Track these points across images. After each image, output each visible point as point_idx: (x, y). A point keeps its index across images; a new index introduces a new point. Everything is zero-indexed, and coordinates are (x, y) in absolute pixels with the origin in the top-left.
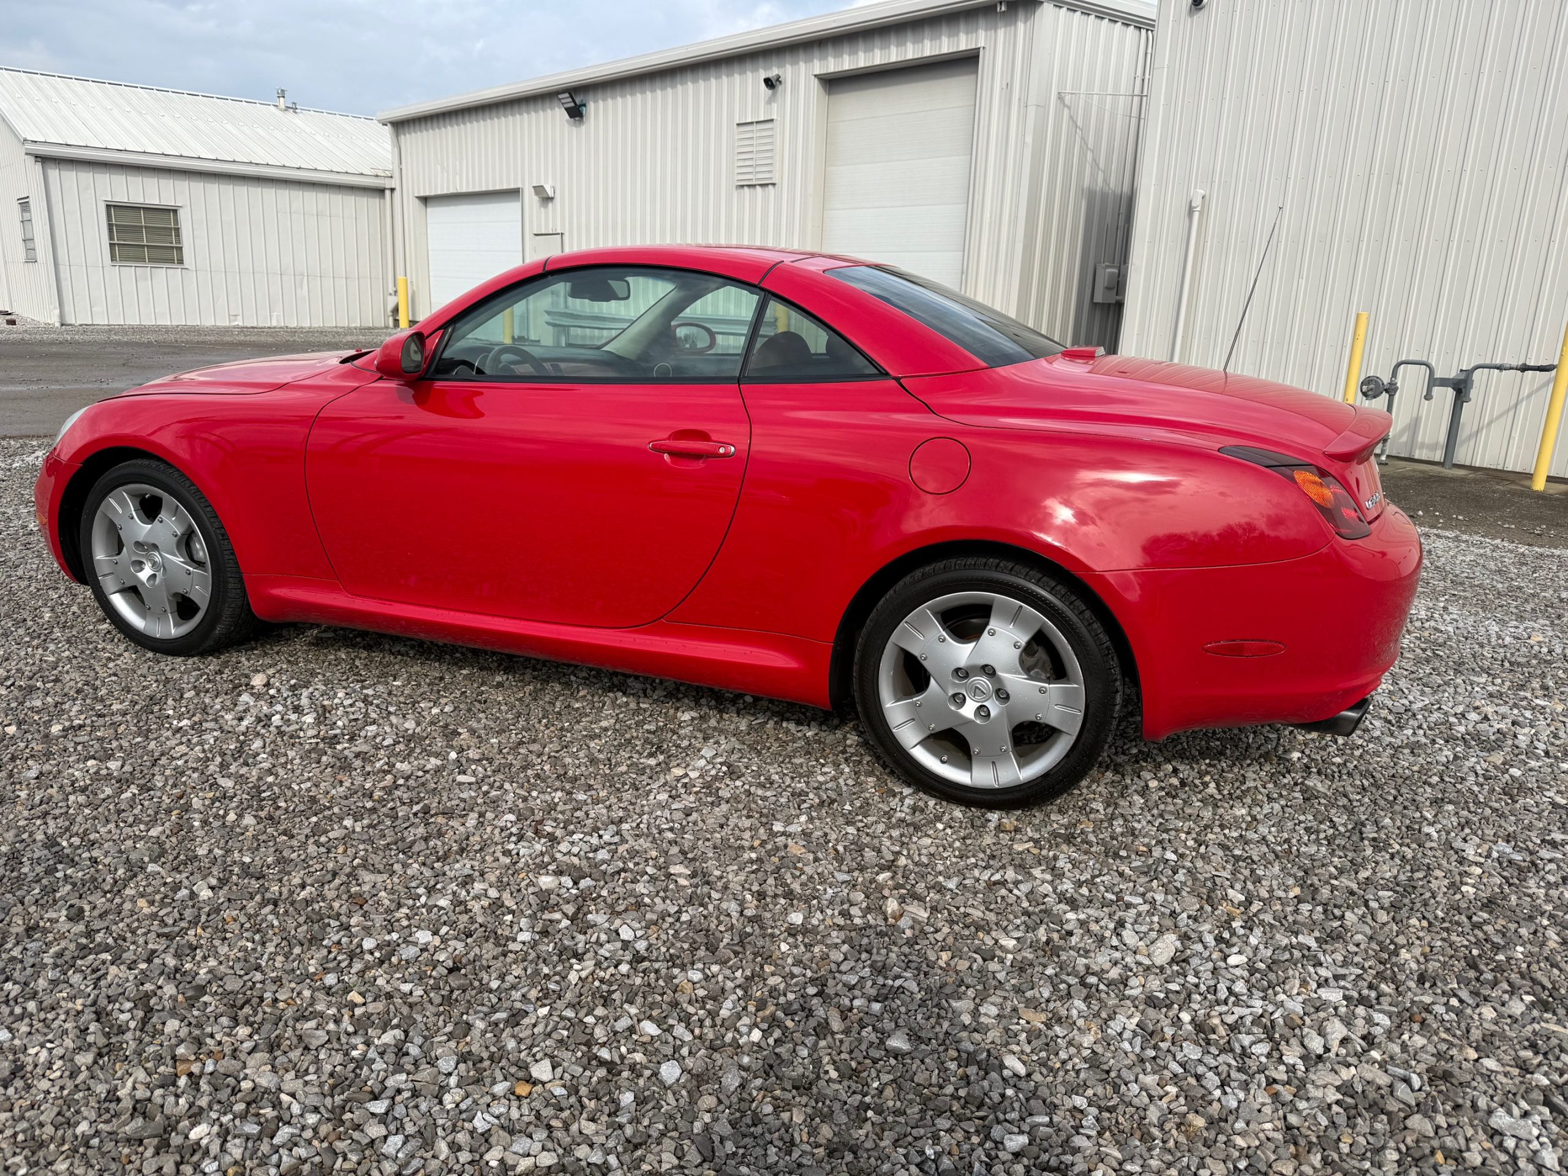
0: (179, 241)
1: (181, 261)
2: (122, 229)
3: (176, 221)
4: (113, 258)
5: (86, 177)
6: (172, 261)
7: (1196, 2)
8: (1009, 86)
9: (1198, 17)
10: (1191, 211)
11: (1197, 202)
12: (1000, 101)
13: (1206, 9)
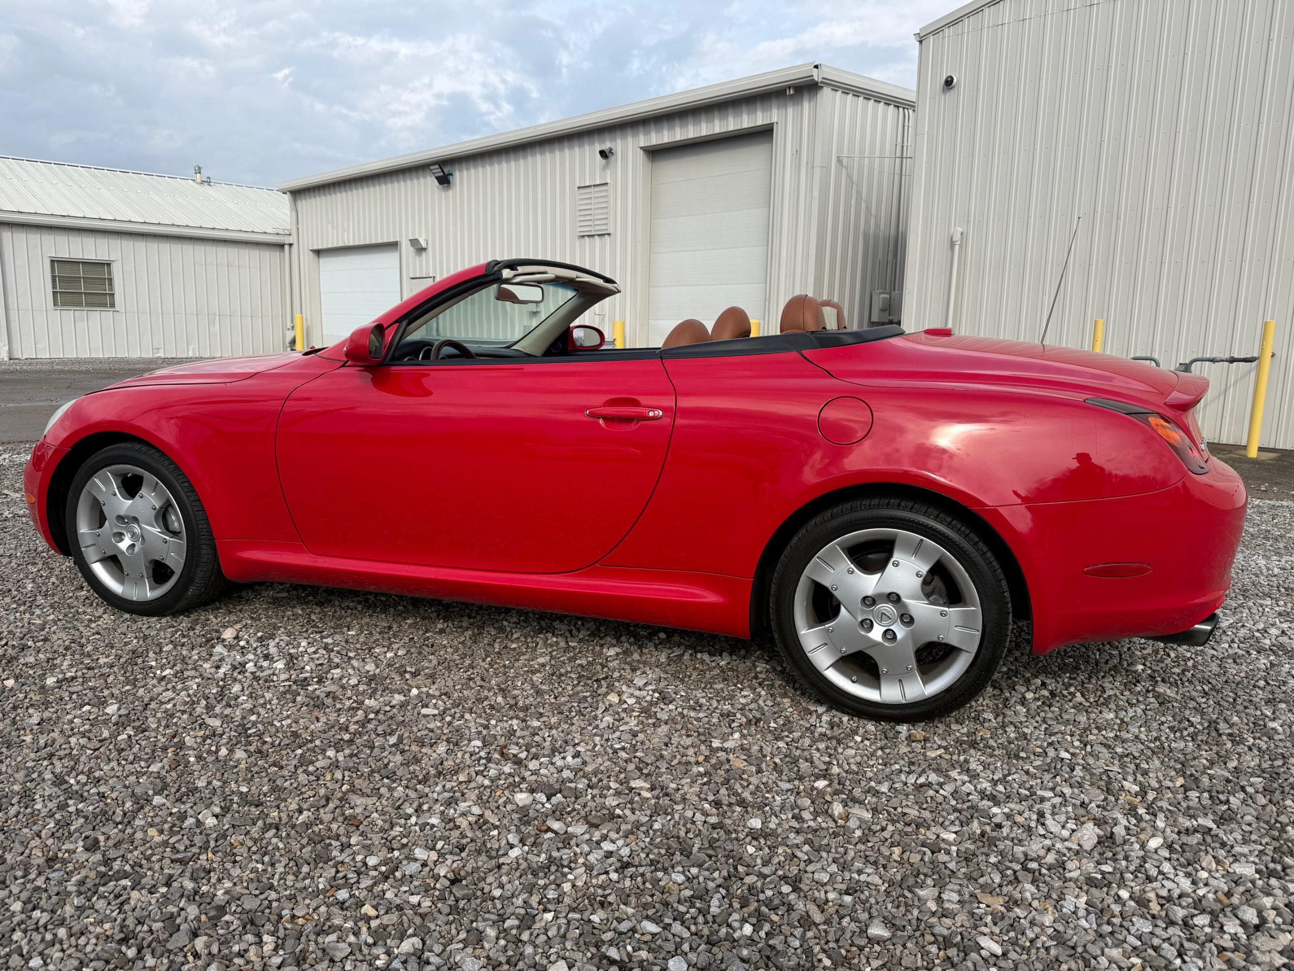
0: (111, 288)
1: (113, 305)
2: (63, 280)
3: (110, 273)
4: (55, 304)
5: (34, 237)
6: (105, 305)
7: (949, 82)
8: (798, 152)
9: (951, 94)
10: (952, 244)
11: (957, 237)
12: (791, 164)
13: (956, 89)
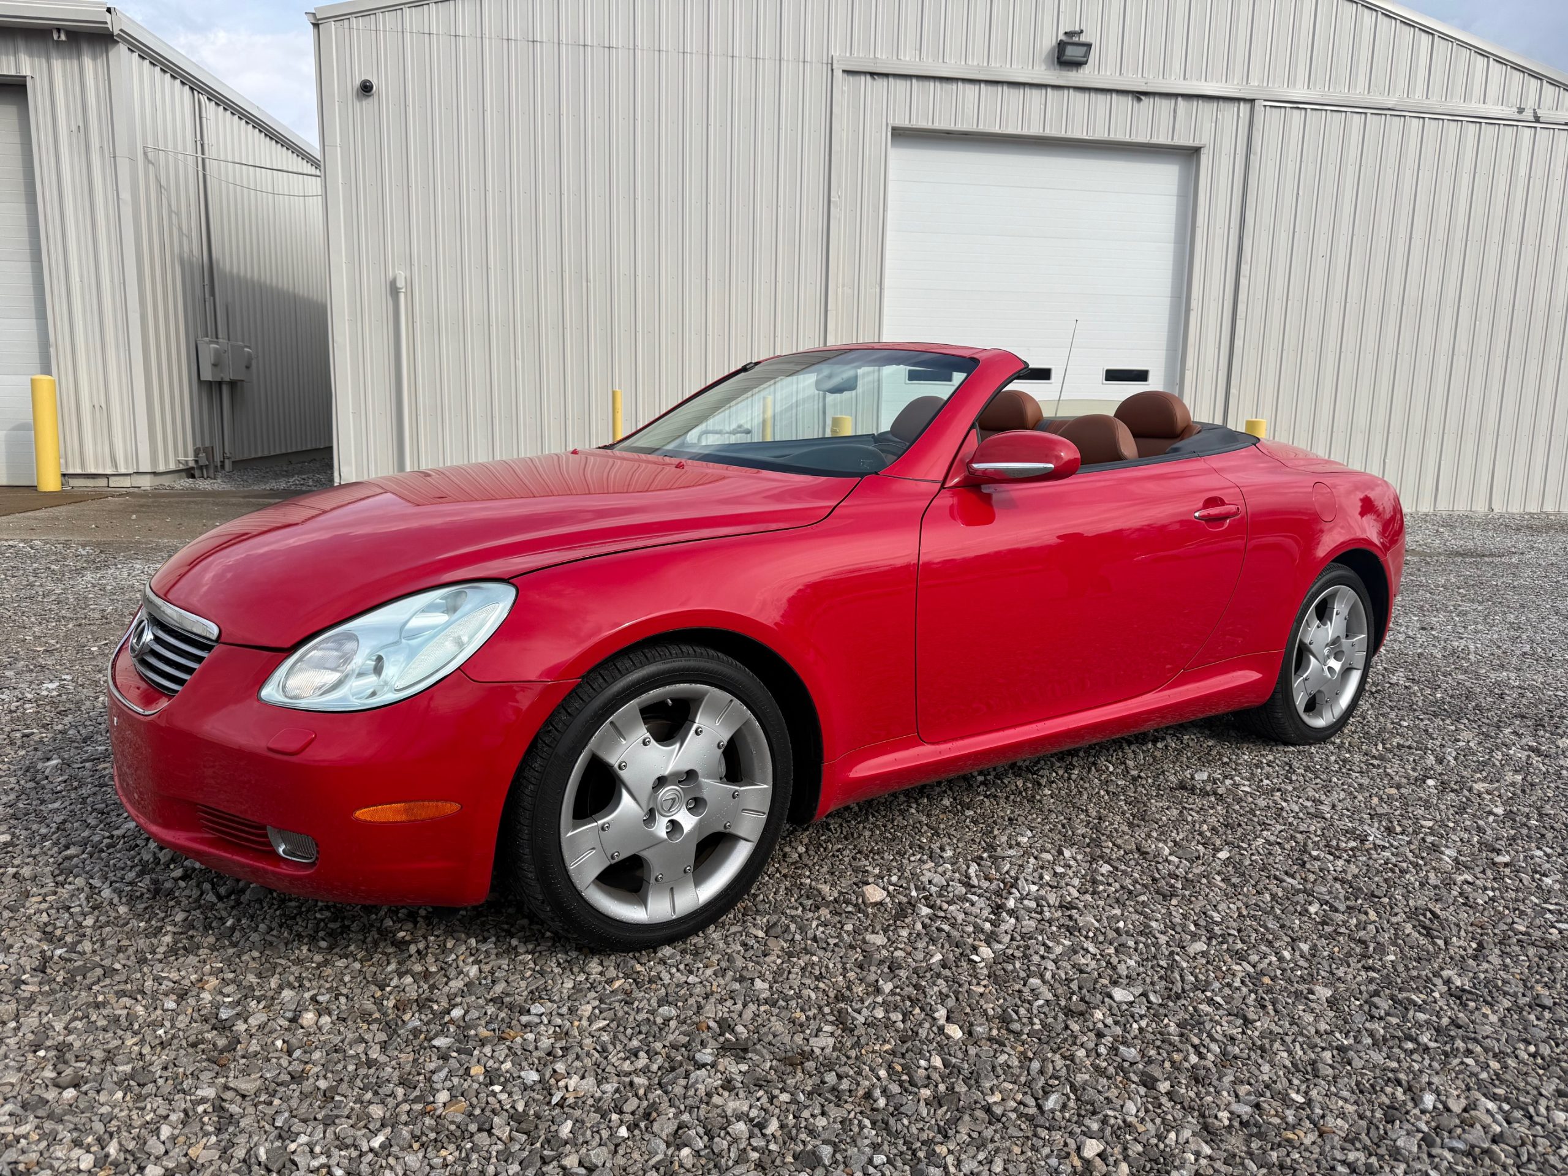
7: (366, 88)
8: (84, 129)
9: (367, 104)
10: (394, 291)
11: (400, 283)
12: (71, 145)
13: (376, 97)
